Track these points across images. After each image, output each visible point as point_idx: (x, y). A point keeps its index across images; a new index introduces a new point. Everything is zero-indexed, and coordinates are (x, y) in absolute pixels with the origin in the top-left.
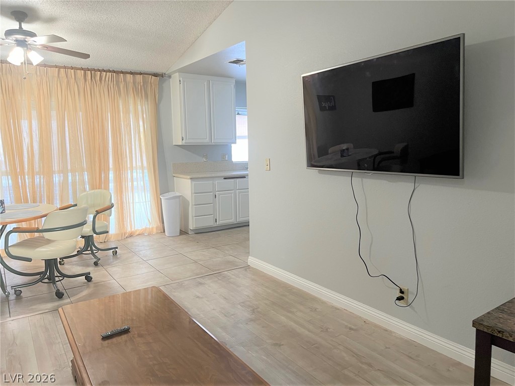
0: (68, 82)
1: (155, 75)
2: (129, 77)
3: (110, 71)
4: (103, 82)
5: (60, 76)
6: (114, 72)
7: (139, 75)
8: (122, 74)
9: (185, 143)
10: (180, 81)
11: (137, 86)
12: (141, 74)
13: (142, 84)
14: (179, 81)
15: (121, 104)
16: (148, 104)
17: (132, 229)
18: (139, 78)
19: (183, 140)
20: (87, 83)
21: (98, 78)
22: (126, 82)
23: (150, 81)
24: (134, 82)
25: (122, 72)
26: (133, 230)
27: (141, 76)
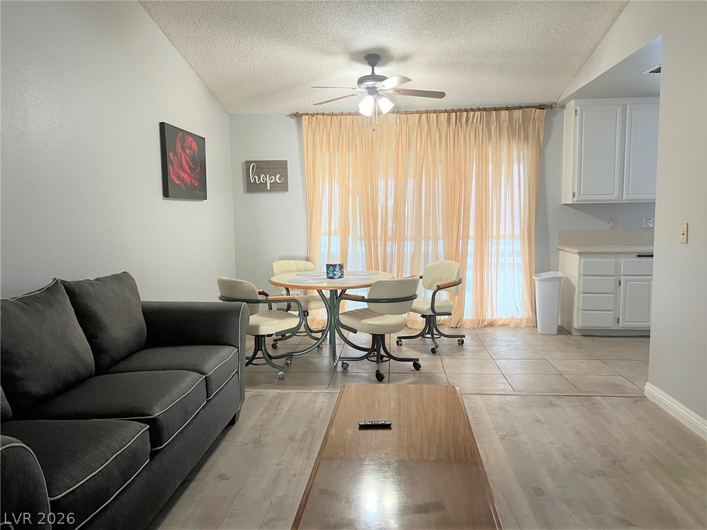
0: (429, 130)
1: (541, 107)
2: (504, 114)
3: (479, 110)
4: (470, 125)
5: (422, 123)
6: (485, 109)
7: (517, 111)
8: (494, 112)
9: (578, 201)
10: (576, 111)
11: (514, 125)
12: (520, 108)
13: (521, 121)
14: (574, 111)
15: (490, 151)
16: (528, 149)
17: (493, 316)
18: (518, 114)
19: (574, 196)
20: (451, 127)
21: (464, 120)
22: (500, 122)
23: (533, 117)
24: (510, 120)
25: (495, 109)
26: (494, 318)
27: (521, 111)
